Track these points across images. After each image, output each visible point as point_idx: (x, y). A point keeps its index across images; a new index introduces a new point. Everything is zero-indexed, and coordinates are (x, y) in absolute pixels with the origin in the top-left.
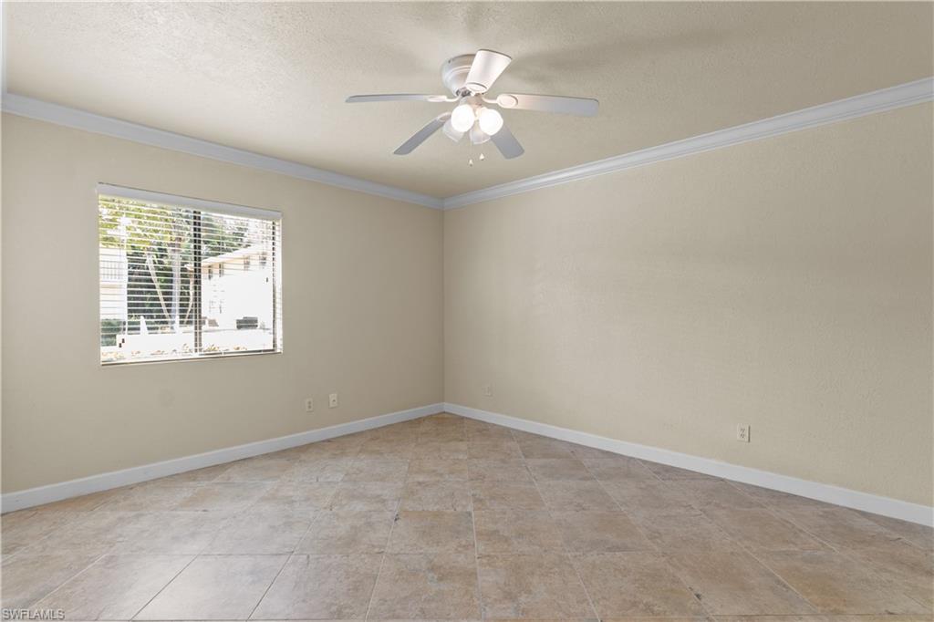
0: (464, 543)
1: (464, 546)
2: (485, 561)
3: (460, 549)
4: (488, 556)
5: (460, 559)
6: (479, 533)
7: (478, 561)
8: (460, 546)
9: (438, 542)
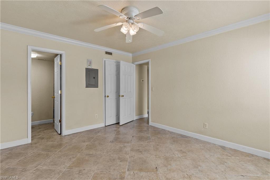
0: (132, 158)
1: (132, 157)
2: (128, 153)
3: (134, 156)
4: (126, 154)
5: (134, 154)
6: (127, 161)
7: (129, 153)
8: (133, 157)
9: (140, 158)
